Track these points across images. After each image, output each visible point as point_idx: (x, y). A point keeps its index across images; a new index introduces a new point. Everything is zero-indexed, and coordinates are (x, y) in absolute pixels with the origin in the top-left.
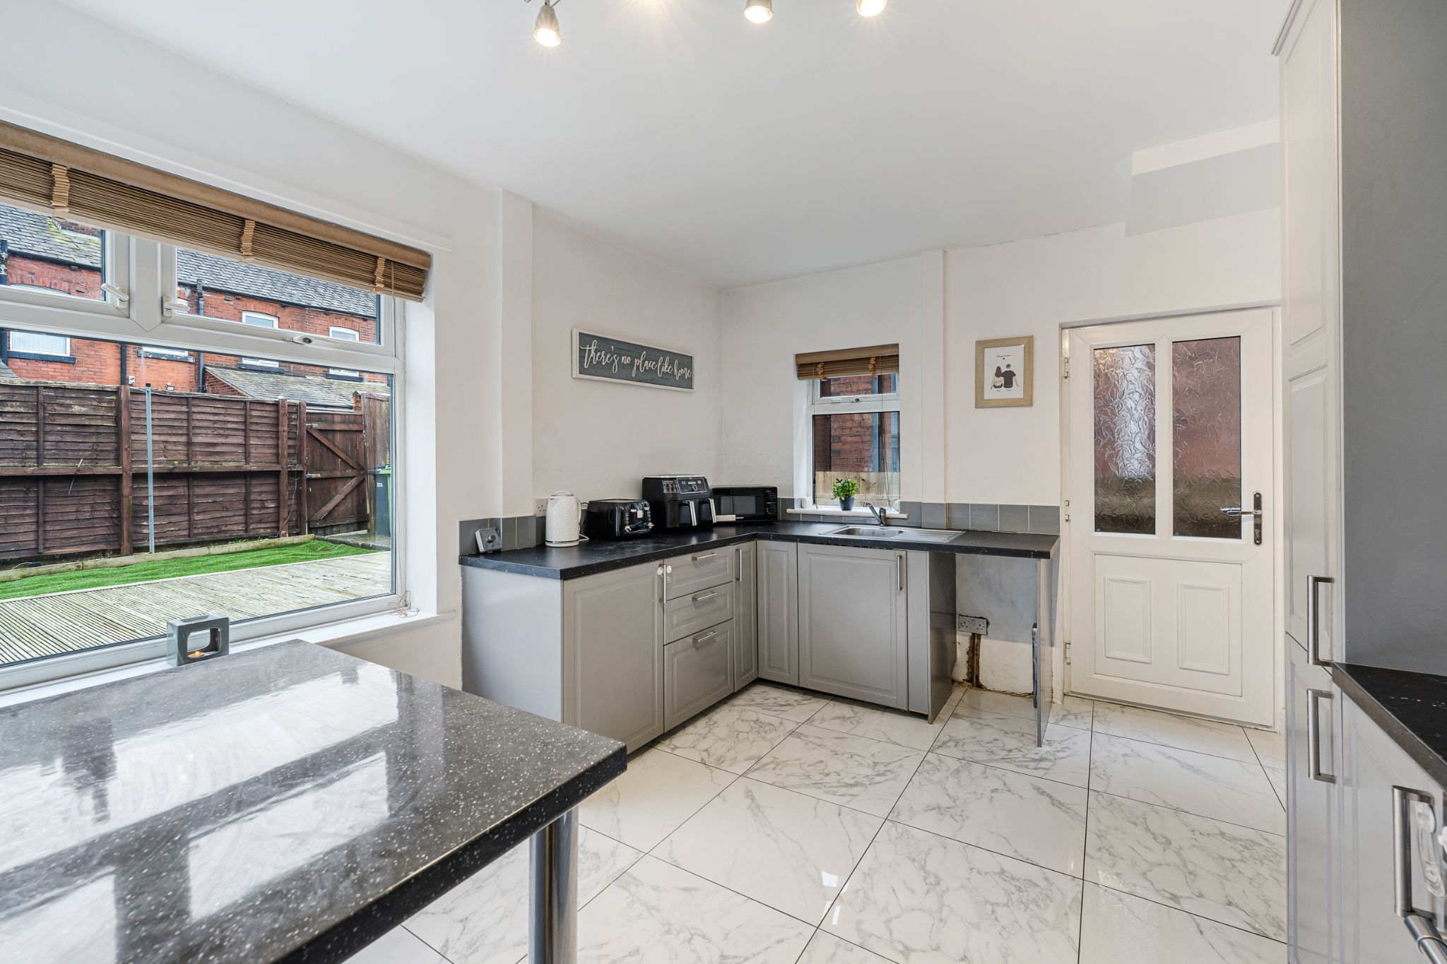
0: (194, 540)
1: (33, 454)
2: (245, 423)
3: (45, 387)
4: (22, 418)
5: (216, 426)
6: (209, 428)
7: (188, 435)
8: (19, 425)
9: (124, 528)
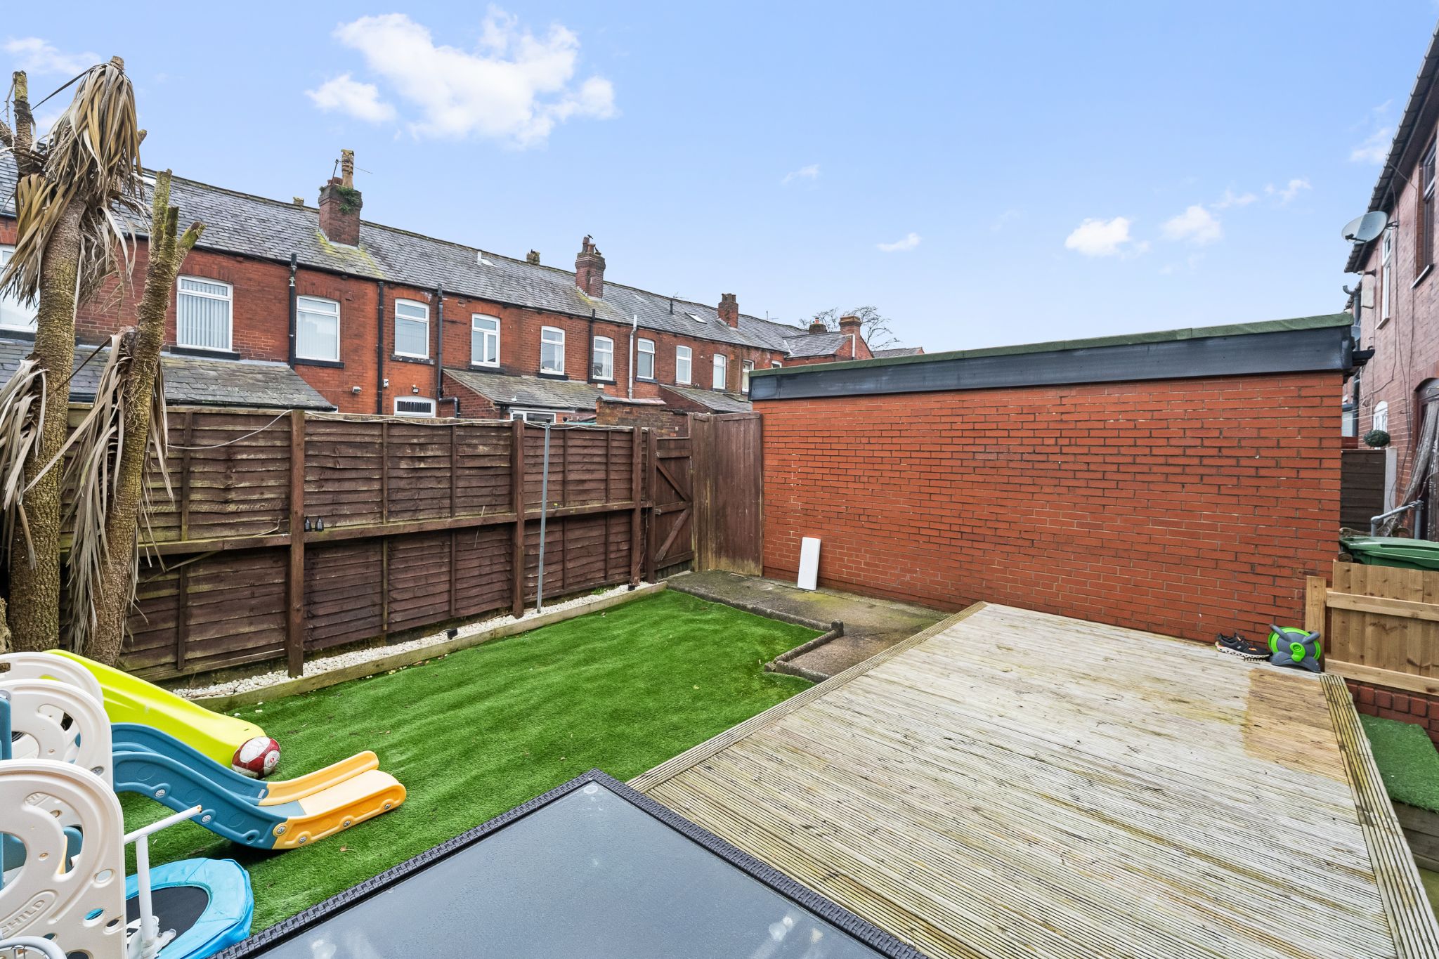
0: (567, 591)
1: (447, 502)
2: (606, 455)
3: (458, 426)
4: (439, 462)
5: (585, 460)
6: (579, 463)
7: (563, 472)
8: (436, 471)
9: (518, 583)
